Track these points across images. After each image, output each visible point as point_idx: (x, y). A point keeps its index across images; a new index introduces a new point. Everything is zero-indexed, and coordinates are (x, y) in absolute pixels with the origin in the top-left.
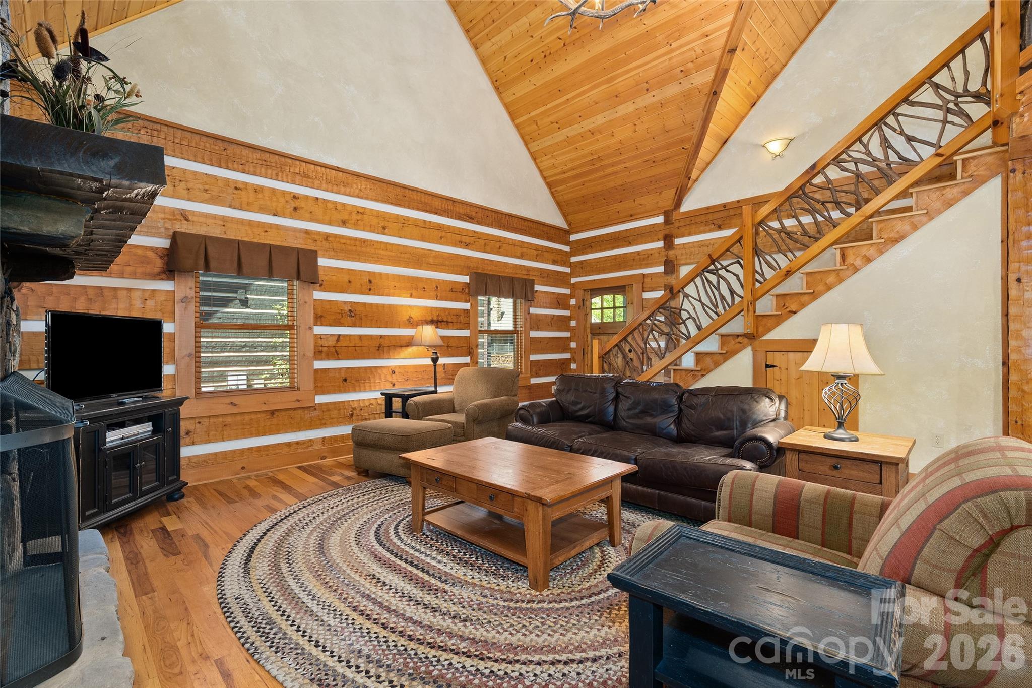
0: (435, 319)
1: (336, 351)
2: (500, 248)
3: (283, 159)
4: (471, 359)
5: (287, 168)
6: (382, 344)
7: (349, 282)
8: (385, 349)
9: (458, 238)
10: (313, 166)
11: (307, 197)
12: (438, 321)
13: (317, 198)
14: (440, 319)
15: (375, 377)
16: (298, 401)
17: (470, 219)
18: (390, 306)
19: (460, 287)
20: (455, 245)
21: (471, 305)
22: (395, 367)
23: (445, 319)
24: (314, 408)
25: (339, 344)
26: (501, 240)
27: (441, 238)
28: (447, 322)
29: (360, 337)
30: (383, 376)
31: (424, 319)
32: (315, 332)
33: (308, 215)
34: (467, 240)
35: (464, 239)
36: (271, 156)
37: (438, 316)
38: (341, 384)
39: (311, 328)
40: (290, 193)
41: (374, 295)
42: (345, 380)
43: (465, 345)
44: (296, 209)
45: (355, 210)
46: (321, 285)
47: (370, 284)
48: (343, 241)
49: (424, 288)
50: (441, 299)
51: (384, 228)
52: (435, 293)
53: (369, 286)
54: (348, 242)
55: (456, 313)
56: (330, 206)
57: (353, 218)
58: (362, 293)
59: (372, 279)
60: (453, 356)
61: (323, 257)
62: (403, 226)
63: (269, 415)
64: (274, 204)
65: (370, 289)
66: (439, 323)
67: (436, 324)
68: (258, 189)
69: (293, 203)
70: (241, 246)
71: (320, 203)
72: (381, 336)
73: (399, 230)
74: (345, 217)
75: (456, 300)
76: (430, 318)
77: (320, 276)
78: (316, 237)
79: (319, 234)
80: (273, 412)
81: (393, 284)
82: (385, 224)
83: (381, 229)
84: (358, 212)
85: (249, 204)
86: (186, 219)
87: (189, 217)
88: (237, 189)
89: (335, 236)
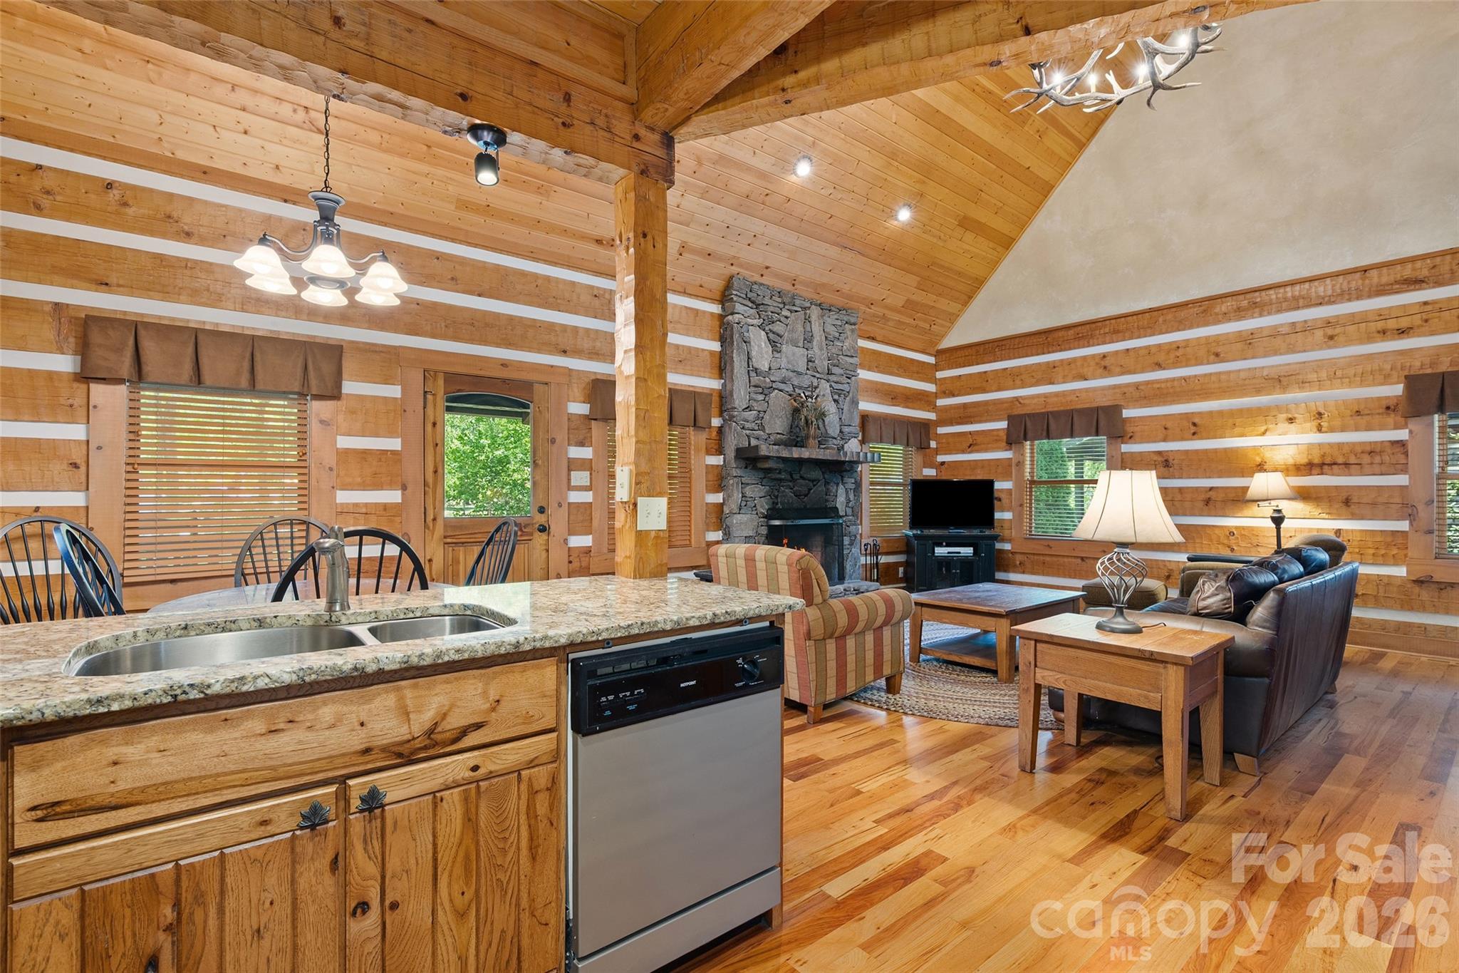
0: (1316, 461)
3: (1094, 326)
4: (1412, 526)
5: (1098, 332)
6: (1213, 498)
7: (1166, 429)
8: (1218, 504)
9: (1374, 327)
10: (1123, 319)
11: (1117, 353)
12: (1324, 464)
13: (1128, 350)
14: (1328, 460)
15: (1202, 538)
17: (1414, 284)
18: (1226, 450)
19: (1379, 406)
20: (1369, 339)
21: (1411, 432)
22: (1237, 528)
23: (1340, 460)
27: (1331, 338)
28: (1346, 464)
29: (1181, 490)
30: (1214, 537)
31: (1291, 462)
33: (1118, 369)
34: (1403, 323)
35: (1392, 324)
36: (1083, 327)
37: (1323, 456)
40: (1099, 354)
41: (1202, 439)
43: (1397, 500)
44: (1105, 367)
45: (1175, 346)
46: (1131, 437)
47: (1194, 427)
48: (1158, 386)
49: (1291, 419)
50: (1332, 430)
51: (1217, 355)
52: (1315, 423)
53: (1193, 429)
54: (1163, 385)
55: (1368, 449)
56: (1142, 352)
57: (1172, 355)
58: (1183, 439)
59: (1196, 420)
60: (1362, 518)
61: (1134, 408)
62: (1250, 344)
63: (1079, 560)
64: (1085, 370)
65: (1194, 434)
66: (1326, 467)
67: (1317, 470)
68: (1071, 362)
69: (1103, 363)
70: (1050, 416)
71: (1131, 353)
72: (1211, 489)
73: (1243, 350)
74: (1161, 358)
75: (1369, 428)
76: (1304, 460)
77: (1129, 429)
78: (1126, 390)
79: (1128, 385)
80: (1082, 559)
81: (1231, 421)
82: (1219, 350)
83: (1212, 357)
84: (1178, 347)
85: (1064, 377)
86: (1020, 403)
87: (1022, 402)
88: (1054, 367)
89: (1148, 383)
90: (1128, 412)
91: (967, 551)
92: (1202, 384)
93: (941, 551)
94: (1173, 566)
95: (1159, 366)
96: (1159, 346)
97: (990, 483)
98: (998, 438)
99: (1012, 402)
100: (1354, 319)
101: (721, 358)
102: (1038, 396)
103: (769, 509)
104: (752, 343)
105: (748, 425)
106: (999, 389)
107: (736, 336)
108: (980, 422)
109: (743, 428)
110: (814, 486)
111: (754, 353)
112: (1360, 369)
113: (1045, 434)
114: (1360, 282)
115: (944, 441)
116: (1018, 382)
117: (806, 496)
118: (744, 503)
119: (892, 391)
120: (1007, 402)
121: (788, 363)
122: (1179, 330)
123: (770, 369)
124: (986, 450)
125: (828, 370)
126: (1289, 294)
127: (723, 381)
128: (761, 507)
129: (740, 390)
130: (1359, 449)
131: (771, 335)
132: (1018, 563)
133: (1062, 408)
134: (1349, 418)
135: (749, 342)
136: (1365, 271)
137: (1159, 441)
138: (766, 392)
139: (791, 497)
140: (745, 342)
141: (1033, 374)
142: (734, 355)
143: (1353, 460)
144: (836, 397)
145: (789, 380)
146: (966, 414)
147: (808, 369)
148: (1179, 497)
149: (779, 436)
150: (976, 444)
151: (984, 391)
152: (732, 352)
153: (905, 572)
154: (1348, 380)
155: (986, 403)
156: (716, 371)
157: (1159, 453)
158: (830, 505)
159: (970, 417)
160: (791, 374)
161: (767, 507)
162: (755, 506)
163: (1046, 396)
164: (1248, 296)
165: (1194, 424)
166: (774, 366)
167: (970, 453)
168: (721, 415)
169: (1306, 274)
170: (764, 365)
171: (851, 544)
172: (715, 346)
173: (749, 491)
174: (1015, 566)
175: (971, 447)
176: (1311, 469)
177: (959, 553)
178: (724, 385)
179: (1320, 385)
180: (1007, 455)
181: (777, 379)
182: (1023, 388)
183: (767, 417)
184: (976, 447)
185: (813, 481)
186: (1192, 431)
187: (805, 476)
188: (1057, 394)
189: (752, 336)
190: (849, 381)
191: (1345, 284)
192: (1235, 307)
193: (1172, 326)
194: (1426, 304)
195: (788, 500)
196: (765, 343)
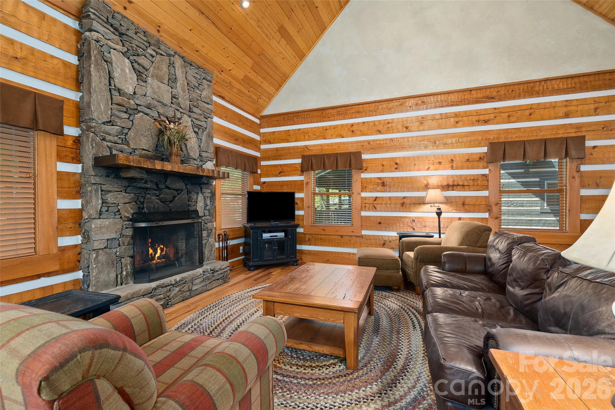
0: (451, 184)
1: (374, 207)
2: (530, 114)
3: (347, 108)
4: (489, 214)
5: (348, 112)
6: (405, 202)
7: (383, 166)
8: (408, 206)
9: (475, 118)
10: (362, 106)
11: (358, 123)
12: (454, 185)
13: (364, 122)
14: (455, 184)
15: (400, 223)
16: (353, 232)
17: (491, 99)
18: (411, 177)
19: (476, 157)
20: (473, 124)
21: (490, 170)
22: (416, 218)
23: (461, 183)
24: (362, 236)
25: (375, 202)
26: (531, 107)
27: (457, 122)
28: (463, 186)
29: (390, 198)
30: (405, 223)
31: (440, 184)
32: (362, 196)
33: (359, 133)
34: (486, 117)
35: (482, 118)
36: (341, 108)
37: (454, 181)
38: (377, 225)
39: (359, 194)
40: (350, 124)
41: (400, 171)
42: (380, 223)
43: (484, 203)
44: (353, 131)
45: (387, 122)
46: (366, 170)
47: (397, 165)
48: (379, 142)
49: (440, 162)
50: (457, 168)
51: (407, 128)
52: (450, 165)
53: (396, 166)
54: (382, 142)
55: (472, 178)
56: (371, 124)
57: (386, 127)
58: (391, 171)
59: (398, 161)
60: (469, 212)
61: (367, 154)
62: (422, 123)
63: (340, 237)
64: (343, 132)
65: (396, 169)
66: (455, 187)
67: (451, 188)
68: (335, 127)
69: (352, 129)
70: (325, 156)
71: (366, 124)
72: (404, 197)
73: (418, 126)
74: (380, 128)
75: (473, 168)
76: (445, 184)
77: (364, 165)
78: (363, 144)
79: (364, 141)
80: (341, 236)
81: (413, 163)
82: (408, 125)
83: (405, 129)
84: (389, 123)
85: (331, 135)
86: (308, 149)
87: (309, 148)
88: (326, 130)
89: (374, 141)
90: (364, 157)
91: (281, 235)
92: (400, 143)
93: (266, 236)
94: (386, 239)
95: (379, 132)
96: (379, 121)
97: (293, 194)
98: (295, 168)
99: (304, 148)
100: (467, 114)
101: (78, 72)
102: (318, 145)
103: (134, 213)
104: (114, 65)
105: (108, 138)
106: (296, 141)
107: (94, 53)
108: (286, 159)
109: (104, 139)
110: (178, 194)
111: (116, 74)
112: (469, 139)
113: (322, 166)
114: (469, 96)
115: (265, 169)
116: (307, 137)
117: (171, 202)
118: (105, 209)
119: (235, 135)
120: (301, 148)
121: (154, 93)
122: (389, 114)
123: (134, 93)
124: (289, 175)
125: (190, 108)
126: (439, 99)
127: (81, 94)
128: (126, 211)
129: (99, 104)
130: (468, 178)
131: (136, 65)
132: (307, 239)
133: (330, 153)
134: (465, 163)
135: (111, 64)
136: (471, 91)
137: (380, 172)
138: (130, 112)
139: (157, 203)
140: (106, 61)
141: (315, 133)
142: (92, 69)
143: (466, 184)
144: (196, 130)
145: (155, 107)
146: (278, 154)
147: (172, 103)
148: (389, 202)
149: (144, 152)
150: (283, 172)
151: (288, 141)
152: (90, 66)
153: (244, 249)
154: (464, 144)
155: (289, 148)
156: (74, 83)
157: (380, 178)
158: (191, 209)
159: (280, 156)
160: (156, 103)
161: (132, 212)
162: (119, 211)
163: (321, 145)
164: (421, 98)
165: (396, 164)
166: (139, 91)
167: (280, 176)
168: (78, 124)
169: (446, 89)
170: (129, 89)
171: (208, 236)
172: (73, 59)
173: (110, 198)
174: (305, 241)
175: (281, 173)
176: (448, 188)
177: (277, 236)
178: (82, 98)
179: (452, 146)
180: (301, 178)
181: (142, 104)
182: (309, 140)
183: (131, 134)
184: (283, 174)
185: (177, 190)
186: (395, 167)
187: (170, 186)
188: (328, 145)
189: (113, 58)
190: (206, 120)
191: (463, 96)
192: (415, 103)
193: (386, 111)
194: (495, 109)
195: (154, 206)
196: (129, 70)
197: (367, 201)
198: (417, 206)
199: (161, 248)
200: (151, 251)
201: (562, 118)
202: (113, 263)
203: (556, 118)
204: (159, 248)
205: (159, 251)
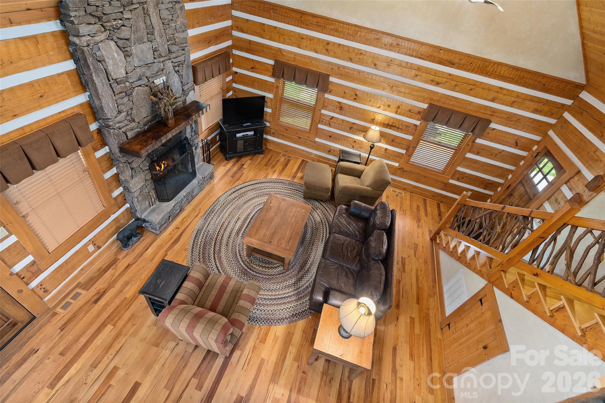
0: (390, 124)
1: (329, 124)
2: (471, 90)
3: (327, 21)
4: (406, 152)
5: (329, 27)
6: (353, 127)
7: (345, 92)
8: (354, 130)
9: (431, 77)
12: (392, 126)
14: (394, 125)
15: (344, 140)
16: (309, 137)
17: (451, 64)
18: (364, 110)
19: (417, 110)
20: (426, 82)
21: (421, 123)
22: (357, 140)
23: (397, 126)
24: (315, 142)
25: (331, 121)
26: (475, 84)
27: (416, 76)
28: (398, 128)
29: (343, 120)
30: (349, 141)
31: (383, 122)
32: (322, 112)
33: (333, 54)
34: (440, 80)
35: (436, 79)
36: (321, 20)
37: (393, 123)
38: (328, 138)
39: (320, 110)
41: (357, 102)
42: (330, 136)
43: (406, 144)
44: (327, 50)
45: (360, 52)
46: (330, 92)
47: (356, 96)
48: (347, 71)
49: (389, 105)
50: (399, 114)
51: (375, 65)
52: (396, 110)
53: (355, 97)
54: (350, 71)
55: (407, 124)
56: (346, 49)
57: (357, 57)
58: (350, 100)
59: (358, 93)
60: (394, 146)
61: (335, 77)
62: (389, 65)
63: (298, 138)
64: (318, 47)
65: (355, 99)
66: (392, 127)
67: (389, 127)
68: (311, 39)
69: (327, 47)
70: (296, 70)
71: (341, 47)
72: (354, 123)
73: (385, 67)
74: (353, 56)
75: (410, 117)
76: (387, 123)
77: (331, 87)
78: (333, 67)
79: (335, 65)
80: (299, 138)
81: (369, 99)
82: (377, 63)
83: (373, 65)
84: (361, 54)
85: (306, 47)
86: (282, 53)
87: (283, 53)
88: (302, 38)
89: (344, 67)
90: (332, 79)
91: (251, 134)
92: (365, 77)
93: (239, 136)
94: (332, 148)
95: (351, 60)
96: (354, 48)
98: (267, 69)
99: (277, 51)
100: (428, 71)
102: (291, 53)
104: (107, 60)
105: (122, 125)
106: (270, 39)
107: (90, 60)
108: (259, 56)
109: (119, 128)
111: (110, 68)
112: (418, 94)
113: (293, 79)
114: (437, 53)
115: (237, 59)
116: (282, 39)
118: (134, 172)
119: (207, 38)
120: (274, 50)
121: (140, 61)
122: (365, 44)
123: (127, 73)
124: (261, 74)
125: (169, 50)
126: (412, 47)
127: (88, 93)
128: (145, 167)
130: (404, 124)
131: (120, 43)
132: (272, 132)
133: (302, 65)
134: (406, 112)
135: (104, 61)
136: (441, 49)
137: (341, 97)
138: (129, 94)
140: (100, 61)
141: (291, 38)
142: (94, 78)
143: (400, 127)
144: (177, 69)
145: (143, 75)
146: (250, 47)
147: (155, 58)
148: (341, 123)
149: (145, 120)
150: (255, 68)
151: (262, 37)
152: (91, 75)
154: (413, 96)
155: (262, 45)
156: (79, 87)
157: (339, 103)
158: (182, 138)
159: (253, 50)
160: (143, 70)
161: (148, 164)
162: (141, 169)
163: (295, 54)
164: (398, 39)
165: (356, 95)
166: (129, 69)
167: (252, 72)
168: (96, 119)
169: (422, 40)
170: (121, 73)
172: (70, 65)
173: (134, 165)
175: (253, 69)
176: (387, 126)
177: (248, 134)
178: (90, 96)
179: (404, 95)
180: (272, 80)
181: (135, 80)
182: (284, 44)
183: (134, 111)
184: (256, 70)
186: (354, 98)
188: (301, 55)
189: (104, 53)
190: (184, 52)
191: (432, 52)
192: (390, 43)
193: (363, 41)
194: (450, 75)
195: (160, 152)
196: (117, 53)
197: (325, 118)
198: (361, 132)
199: (163, 163)
200: (158, 168)
201: (489, 100)
202: (146, 198)
203: (485, 99)
204: (162, 164)
205: (163, 166)
